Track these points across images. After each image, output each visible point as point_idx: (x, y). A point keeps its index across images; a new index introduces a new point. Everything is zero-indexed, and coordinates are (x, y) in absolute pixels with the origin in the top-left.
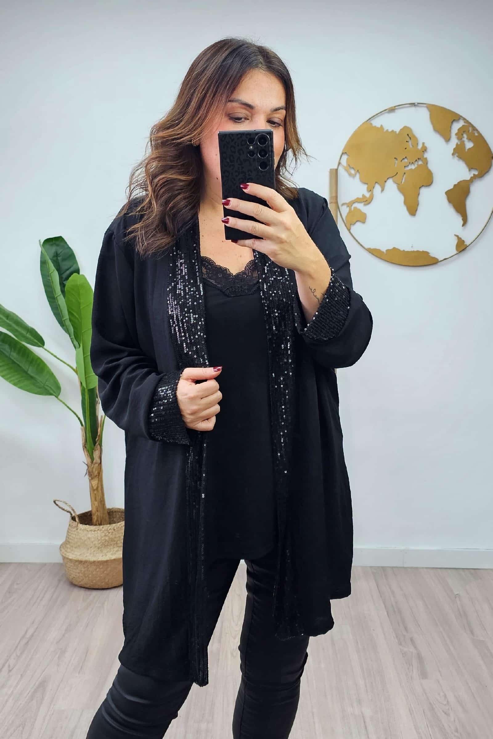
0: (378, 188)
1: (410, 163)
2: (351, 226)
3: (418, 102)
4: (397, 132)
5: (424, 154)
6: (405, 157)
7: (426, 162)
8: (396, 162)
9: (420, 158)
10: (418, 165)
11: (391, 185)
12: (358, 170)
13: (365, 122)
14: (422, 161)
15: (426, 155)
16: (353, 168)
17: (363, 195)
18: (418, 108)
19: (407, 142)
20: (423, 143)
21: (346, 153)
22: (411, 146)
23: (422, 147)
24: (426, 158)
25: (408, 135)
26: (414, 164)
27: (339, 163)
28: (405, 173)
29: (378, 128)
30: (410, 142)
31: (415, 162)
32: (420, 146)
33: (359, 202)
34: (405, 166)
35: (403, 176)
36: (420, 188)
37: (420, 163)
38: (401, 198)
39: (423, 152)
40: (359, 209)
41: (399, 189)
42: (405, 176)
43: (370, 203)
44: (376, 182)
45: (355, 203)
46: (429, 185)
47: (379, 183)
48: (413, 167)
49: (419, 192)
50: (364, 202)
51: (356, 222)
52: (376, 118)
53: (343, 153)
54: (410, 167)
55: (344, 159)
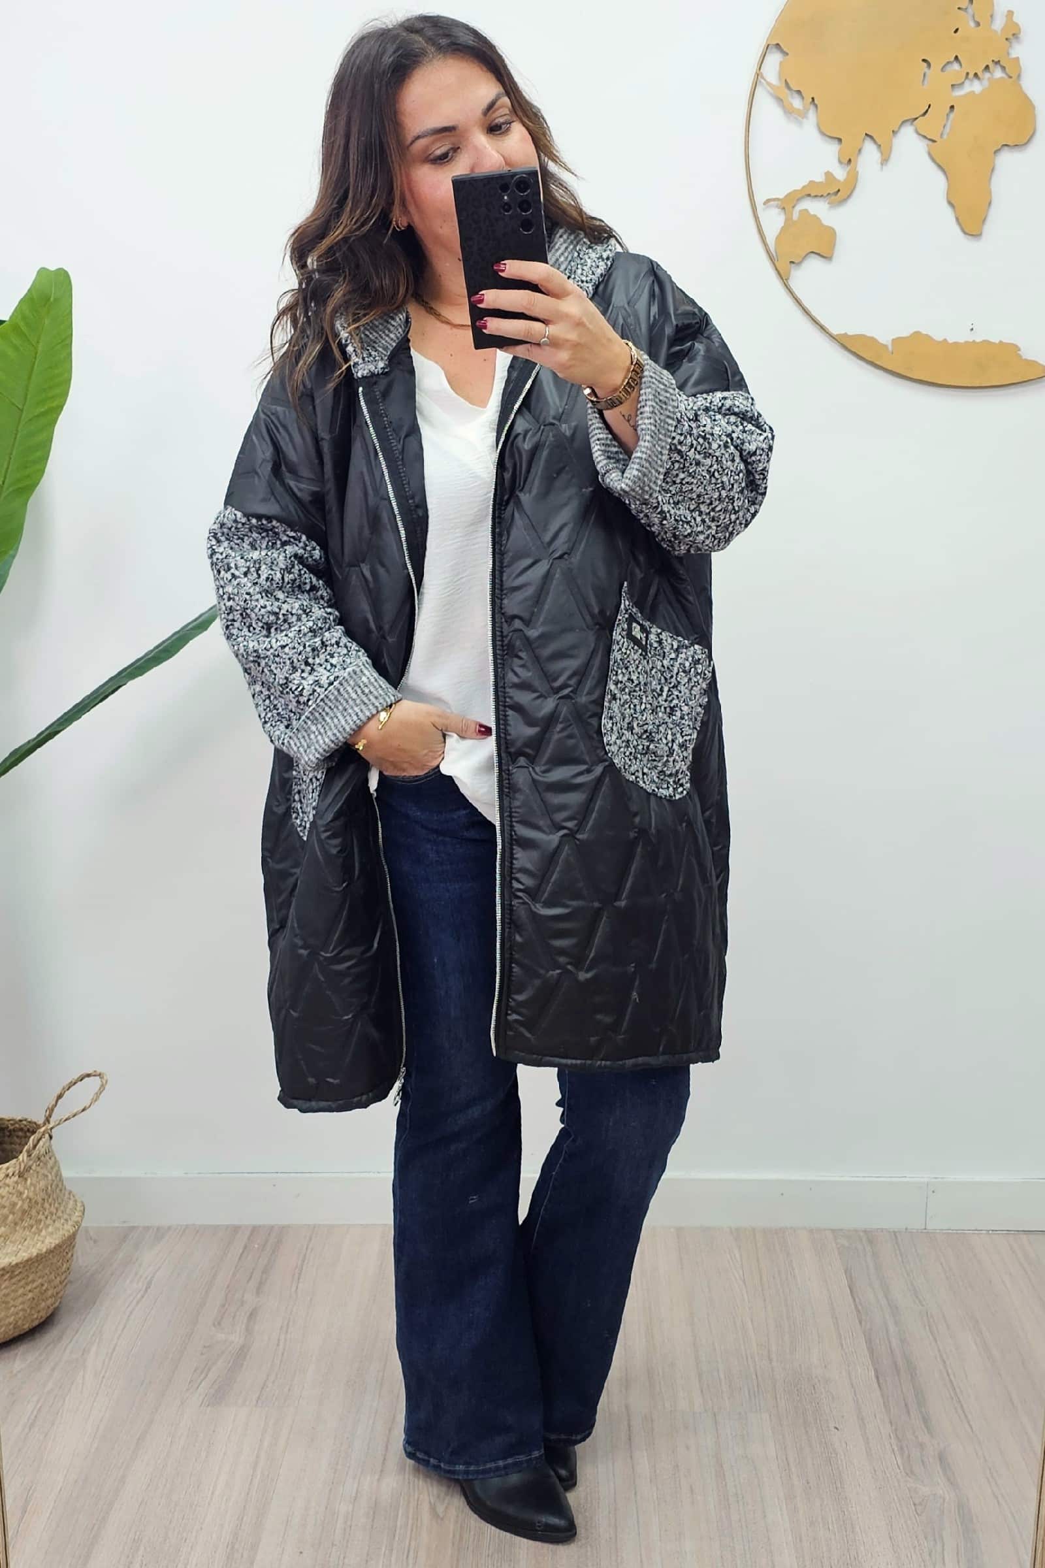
0: (870, 152)
1: (968, 74)
2: (790, 267)
5: (1010, 47)
6: (952, 59)
7: (1015, 71)
8: (929, 72)
9: (999, 62)
10: (993, 80)
11: (909, 145)
12: (813, 99)
15: (1014, 55)
16: (799, 92)
17: (828, 175)
19: (960, 10)
20: (1010, 15)
21: (777, 45)
22: (972, 24)
23: (1002, 29)
24: (1016, 61)
26: (979, 79)
27: (758, 78)
28: (953, 107)
30: (970, 12)
31: (984, 71)
32: (999, 25)
33: (816, 196)
34: (952, 87)
35: (948, 115)
36: (995, 153)
37: (999, 74)
38: (937, 183)
39: (1008, 40)
40: (815, 216)
41: (930, 154)
42: (952, 116)
43: (849, 196)
44: (866, 134)
45: (802, 198)
46: (1026, 144)
47: (875, 137)
48: (976, 87)
49: (994, 163)
50: (829, 194)
51: (807, 254)
53: (769, 46)
54: (967, 88)
55: (774, 62)
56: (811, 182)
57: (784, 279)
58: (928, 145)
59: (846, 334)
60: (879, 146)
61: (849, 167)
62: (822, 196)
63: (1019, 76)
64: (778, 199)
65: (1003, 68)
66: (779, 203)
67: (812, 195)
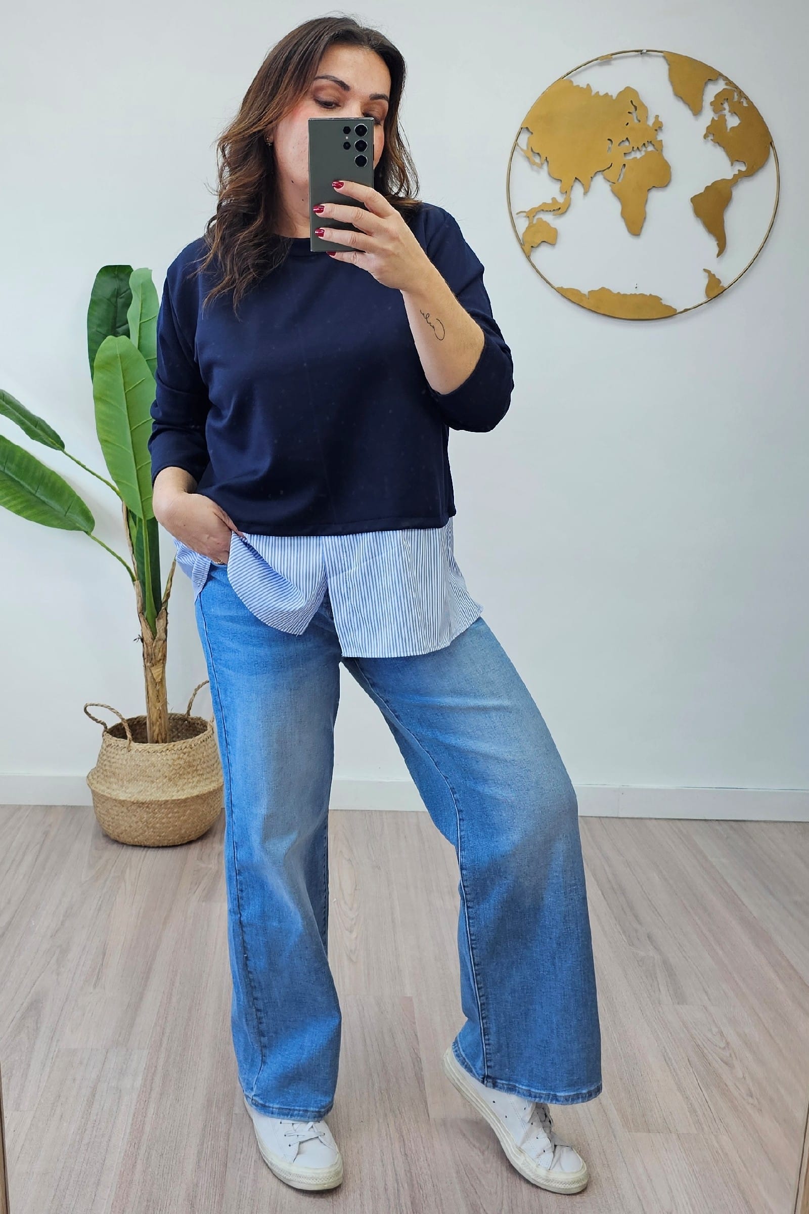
0: (578, 190)
1: (634, 148)
2: (531, 251)
3: (649, 48)
4: (614, 98)
5: (658, 134)
6: (625, 139)
7: (660, 147)
8: (611, 146)
9: (651, 142)
10: (646, 152)
11: (600, 185)
12: (546, 158)
13: (560, 79)
15: (659, 138)
16: (538, 154)
17: (554, 199)
18: (646, 59)
19: (629, 113)
20: (657, 117)
21: (527, 128)
22: (637, 121)
23: (653, 124)
24: (660, 142)
25: (632, 102)
26: (639, 151)
27: (516, 144)
28: (624, 165)
29: (583, 89)
30: (634, 115)
31: (642, 147)
32: (651, 121)
33: (547, 211)
34: (626, 154)
35: (621, 170)
36: (650, 190)
37: (651, 149)
38: (616, 207)
39: (656, 130)
40: (545, 222)
41: (613, 192)
42: (624, 170)
43: (566, 212)
44: (576, 178)
45: (539, 211)
46: (664, 187)
49: (648, 196)
50: (554, 210)
51: (540, 244)
52: (580, 72)
53: (522, 128)
54: (633, 155)
55: (524, 138)
56: (544, 204)
57: (528, 256)
58: (610, 186)
59: (562, 287)
60: (583, 185)
61: (564, 196)
62: (550, 211)
63: (662, 150)
64: (525, 212)
65: (653, 145)
66: (525, 214)
67: (545, 210)
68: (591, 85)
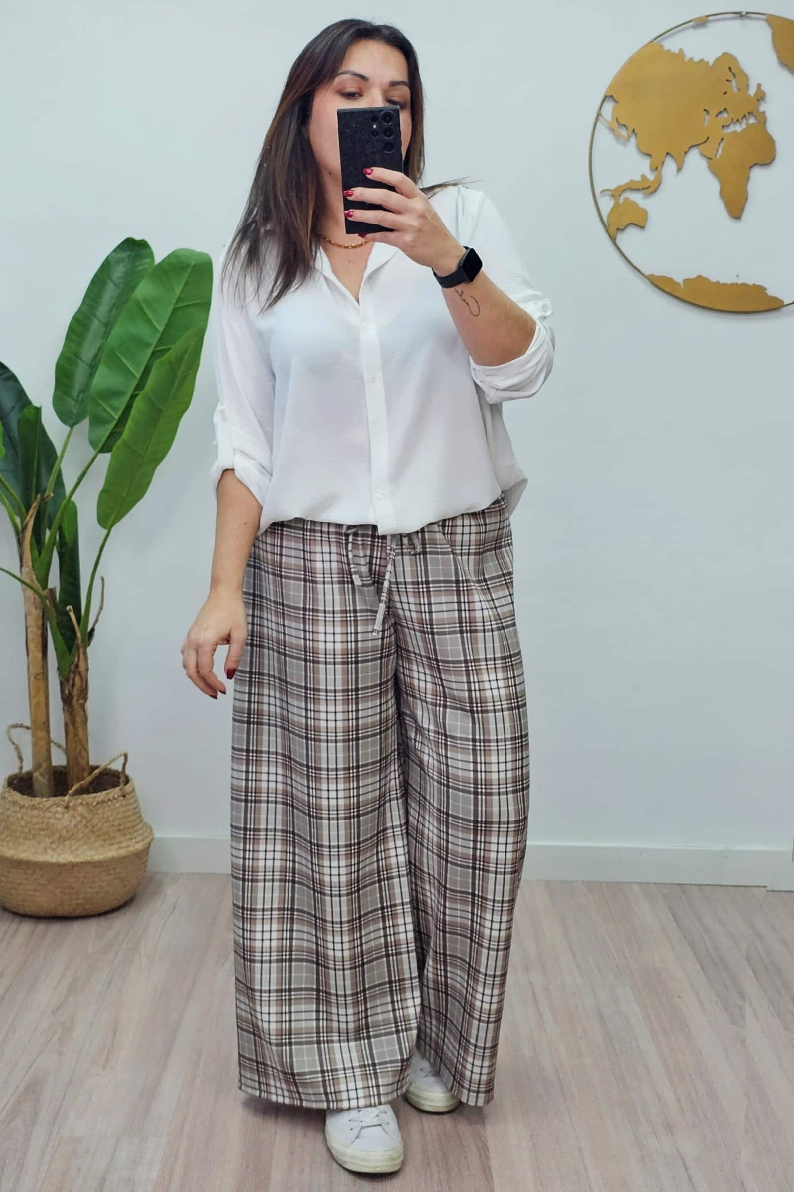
0: (670, 166)
1: (732, 119)
2: (616, 234)
3: (749, 11)
4: (711, 63)
5: (759, 105)
6: (722, 110)
7: (762, 119)
8: (707, 117)
9: (752, 113)
10: (748, 125)
11: (695, 161)
12: (634, 130)
13: (649, 43)
14: (755, 117)
15: (763, 108)
16: (624, 125)
17: (643, 176)
18: (747, 22)
19: (728, 81)
20: (759, 86)
21: (612, 96)
22: (735, 90)
23: (757, 91)
24: (764, 113)
25: (730, 68)
26: (740, 123)
27: (599, 115)
28: (722, 139)
29: (674, 53)
30: (734, 83)
31: (742, 118)
32: (752, 91)
33: (634, 190)
34: (723, 126)
35: (719, 144)
36: (750, 168)
37: (752, 121)
38: (713, 186)
39: (758, 100)
40: (633, 202)
41: (710, 169)
42: (722, 145)
43: (655, 191)
44: (668, 153)
45: (625, 190)
46: (768, 164)
47: (673, 154)
48: (738, 128)
49: (749, 174)
50: (642, 189)
51: (627, 226)
52: (672, 35)
53: (606, 97)
54: (732, 129)
55: (609, 107)
56: (632, 181)
57: (613, 240)
58: (708, 163)
59: (653, 275)
60: (676, 160)
61: (654, 173)
62: (638, 189)
63: (765, 123)
64: (609, 190)
66: (610, 193)
67: (632, 188)
68: (684, 49)
